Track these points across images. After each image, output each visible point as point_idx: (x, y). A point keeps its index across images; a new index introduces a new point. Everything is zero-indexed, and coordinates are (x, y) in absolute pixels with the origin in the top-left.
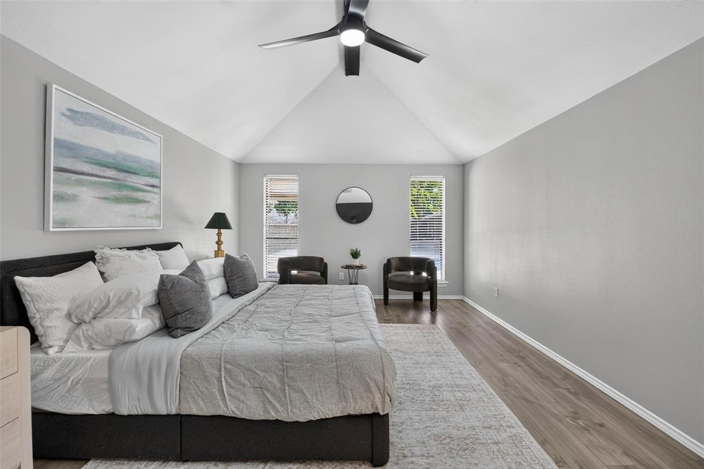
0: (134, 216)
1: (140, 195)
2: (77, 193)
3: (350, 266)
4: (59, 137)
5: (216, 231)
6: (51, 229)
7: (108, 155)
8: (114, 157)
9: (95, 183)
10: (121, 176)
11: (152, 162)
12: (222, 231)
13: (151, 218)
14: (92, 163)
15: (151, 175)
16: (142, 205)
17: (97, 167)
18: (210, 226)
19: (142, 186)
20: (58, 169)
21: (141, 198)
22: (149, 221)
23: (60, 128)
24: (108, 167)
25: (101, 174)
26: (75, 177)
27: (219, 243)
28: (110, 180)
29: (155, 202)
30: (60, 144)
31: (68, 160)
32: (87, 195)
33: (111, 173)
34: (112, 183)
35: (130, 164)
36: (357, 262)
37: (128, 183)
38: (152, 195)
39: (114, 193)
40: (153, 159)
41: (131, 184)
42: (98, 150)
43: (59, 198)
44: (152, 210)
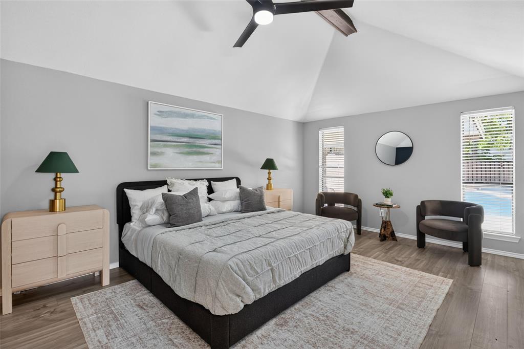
0: (201, 162)
1: (205, 150)
2: (163, 151)
3: (381, 205)
4: (152, 125)
5: (267, 171)
6: (149, 169)
7: (183, 130)
8: (187, 131)
9: (174, 146)
10: (191, 140)
11: (215, 131)
12: (271, 171)
13: (214, 162)
14: (173, 136)
15: (214, 138)
16: (207, 155)
17: (176, 137)
18: (264, 167)
19: (207, 145)
20: (152, 141)
21: (206, 152)
22: (213, 164)
23: (154, 121)
24: (183, 137)
25: (179, 140)
26: (162, 143)
27: (269, 179)
28: (184, 143)
29: (217, 153)
30: (153, 128)
31: (158, 136)
32: (170, 152)
33: (185, 140)
34: (185, 145)
35: (199, 134)
36: (388, 201)
37: (196, 144)
38: (215, 149)
39: (187, 150)
40: (215, 129)
41: (199, 144)
42: (176, 128)
43: (153, 154)
44: (214, 158)
